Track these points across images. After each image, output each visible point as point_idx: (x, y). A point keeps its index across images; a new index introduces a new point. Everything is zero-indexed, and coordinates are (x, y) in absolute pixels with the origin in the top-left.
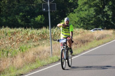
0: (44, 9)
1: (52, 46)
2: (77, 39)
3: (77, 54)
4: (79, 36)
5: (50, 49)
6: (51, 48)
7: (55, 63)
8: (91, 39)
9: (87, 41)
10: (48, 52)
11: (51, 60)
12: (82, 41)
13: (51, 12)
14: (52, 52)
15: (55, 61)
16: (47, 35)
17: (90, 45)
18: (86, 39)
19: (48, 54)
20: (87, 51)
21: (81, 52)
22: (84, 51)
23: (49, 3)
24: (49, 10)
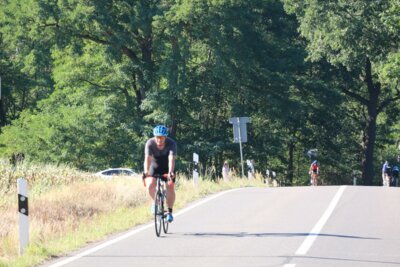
2: (57, 203)
3: (66, 252)
4: (65, 192)
9: (92, 211)
12: (74, 208)
18: (88, 203)
20: (98, 242)
22: (89, 243)
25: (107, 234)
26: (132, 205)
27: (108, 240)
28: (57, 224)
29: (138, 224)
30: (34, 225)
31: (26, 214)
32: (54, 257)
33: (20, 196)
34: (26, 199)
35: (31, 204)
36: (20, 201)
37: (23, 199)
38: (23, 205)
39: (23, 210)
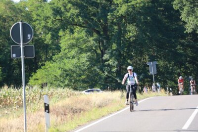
0: (14, 55)
1: (27, 119)
2: (64, 106)
4: (67, 101)
5: (23, 125)
8: (87, 107)
9: (80, 110)
12: (72, 109)
13: (25, 60)
16: (12, 100)
18: (79, 106)
20: (84, 125)
21: (76, 128)
22: (80, 126)
23: (24, 45)
24: (22, 57)
25: (88, 121)
26: (100, 106)
27: (89, 124)
28: (63, 117)
29: (103, 116)
30: (53, 118)
31: (49, 112)
33: (45, 104)
34: (48, 105)
35: (51, 108)
36: (45, 106)
37: (47, 105)
38: (47, 108)
39: (47, 111)
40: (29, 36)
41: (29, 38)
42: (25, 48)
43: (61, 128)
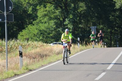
1: (8, 60)
2: (35, 53)
3: (35, 69)
4: (38, 50)
5: (5, 62)
6: (7, 62)
7: (10, 79)
8: (50, 54)
9: (46, 55)
10: (3, 66)
11: (6, 75)
12: (40, 55)
13: (8, 23)
14: (7, 67)
15: (10, 77)
16: (3, 48)
17: (49, 59)
18: (45, 53)
19: (3, 68)
21: (39, 67)
22: (43, 66)
23: (6, 13)
24: (5, 21)
25: (48, 63)
26: (58, 54)
31: (22, 57)
32: (31, 70)
33: (20, 51)
34: (22, 52)
35: (23, 54)
37: (21, 52)
38: (21, 54)
39: (21, 56)
40: (10, 7)
41: (10, 9)
42: (7, 16)
43: (30, 67)
